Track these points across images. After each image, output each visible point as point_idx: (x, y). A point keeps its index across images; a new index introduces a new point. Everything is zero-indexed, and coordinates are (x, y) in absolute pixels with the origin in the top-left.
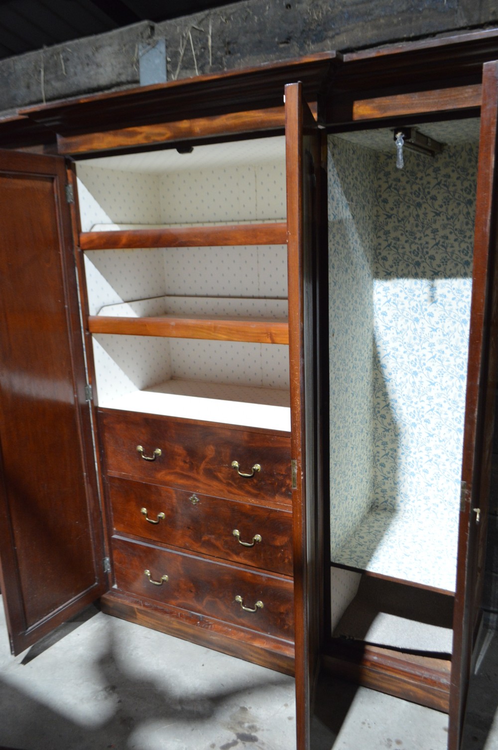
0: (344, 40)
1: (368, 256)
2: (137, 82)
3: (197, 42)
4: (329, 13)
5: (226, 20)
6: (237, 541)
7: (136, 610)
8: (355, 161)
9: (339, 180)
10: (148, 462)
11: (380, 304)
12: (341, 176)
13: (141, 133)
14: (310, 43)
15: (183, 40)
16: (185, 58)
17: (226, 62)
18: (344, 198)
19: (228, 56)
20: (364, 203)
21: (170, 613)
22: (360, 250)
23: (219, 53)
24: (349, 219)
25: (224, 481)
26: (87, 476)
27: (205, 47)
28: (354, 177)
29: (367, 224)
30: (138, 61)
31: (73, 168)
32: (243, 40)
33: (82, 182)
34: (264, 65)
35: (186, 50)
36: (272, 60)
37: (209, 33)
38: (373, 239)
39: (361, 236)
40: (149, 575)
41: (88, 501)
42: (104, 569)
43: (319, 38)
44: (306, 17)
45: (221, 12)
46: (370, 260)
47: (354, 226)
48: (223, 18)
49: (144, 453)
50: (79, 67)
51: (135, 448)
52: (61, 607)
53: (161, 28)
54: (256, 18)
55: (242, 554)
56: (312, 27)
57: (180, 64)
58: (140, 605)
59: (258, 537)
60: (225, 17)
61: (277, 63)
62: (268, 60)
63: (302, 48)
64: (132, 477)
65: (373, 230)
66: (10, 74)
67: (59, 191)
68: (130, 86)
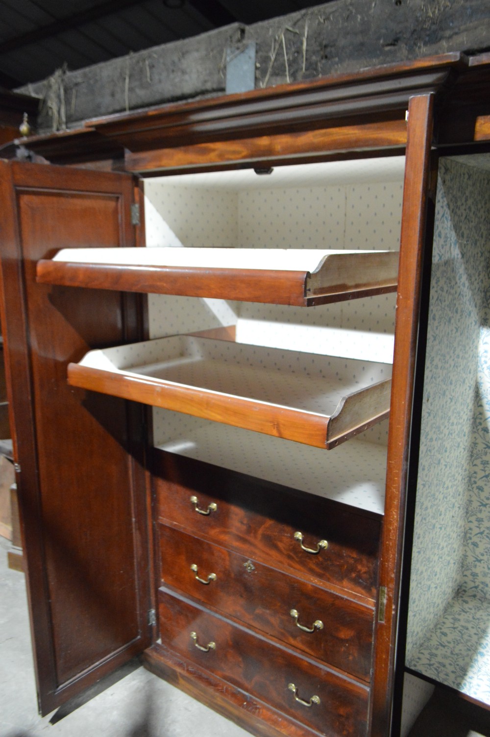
0: (465, 40)
1: (476, 299)
2: (223, 90)
3: (290, 45)
4: (447, 9)
5: (324, 20)
6: (294, 621)
7: (178, 674)
8: (470, 188)
9: (449, 213)
10: (202, 516)
11: (486, 357)
12: (452, 207)
13: (214, 150)
14: (422, 45)
15: (275, 42)
16: (275, 64)
17: (321, 68)
18: (453, 233)
19: (324, 61)
20: (477, 238)
21: (214, 685)
22: (467, 294)
23: (314, 58)
24: (458, 258)
25: (285, 552)
26: (136, 522)
27: (299, 51)
28: (467, 207)
29: (478, 262)
30: (225, 67)
31: (141, 187)
32: (342, 42)
33: (151, 201)
34: (364, 71)
35: (278, 54)
36: (375, 65)
37: (304, 35)
38: (484, 281)
39: (470, 277)
40: (195, 638)
41: (135, 549)
42: (149, 622)
43: (433, 38)
44: (418, 15)
45: (319, 11)
46: (478, 306)
47: (463, 267)
48: (321, 18)
49: (198, 505)
50: (164, 74)
51: (189, 498)
52: (97, 663)
53: (252, 31)
54: (359, 17)
55: (299, 639)
56: (426, 26)
57: (270, 70)
58: (184, 669)
59: (319, 624)
60: (323, 17)
61: (380, 69)
62: (370, 66)
63: (411, 50)
64: (184, 529)
65: (485, 269)
66: (96, 81)
67: (123, 211)
68: (214, 95)
